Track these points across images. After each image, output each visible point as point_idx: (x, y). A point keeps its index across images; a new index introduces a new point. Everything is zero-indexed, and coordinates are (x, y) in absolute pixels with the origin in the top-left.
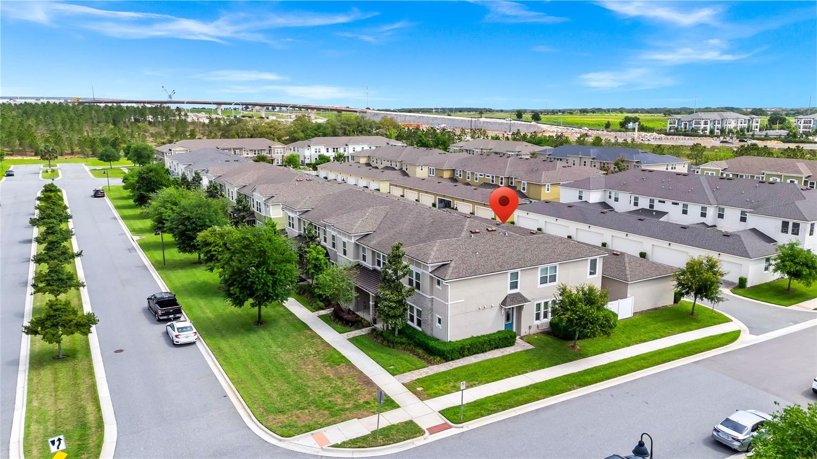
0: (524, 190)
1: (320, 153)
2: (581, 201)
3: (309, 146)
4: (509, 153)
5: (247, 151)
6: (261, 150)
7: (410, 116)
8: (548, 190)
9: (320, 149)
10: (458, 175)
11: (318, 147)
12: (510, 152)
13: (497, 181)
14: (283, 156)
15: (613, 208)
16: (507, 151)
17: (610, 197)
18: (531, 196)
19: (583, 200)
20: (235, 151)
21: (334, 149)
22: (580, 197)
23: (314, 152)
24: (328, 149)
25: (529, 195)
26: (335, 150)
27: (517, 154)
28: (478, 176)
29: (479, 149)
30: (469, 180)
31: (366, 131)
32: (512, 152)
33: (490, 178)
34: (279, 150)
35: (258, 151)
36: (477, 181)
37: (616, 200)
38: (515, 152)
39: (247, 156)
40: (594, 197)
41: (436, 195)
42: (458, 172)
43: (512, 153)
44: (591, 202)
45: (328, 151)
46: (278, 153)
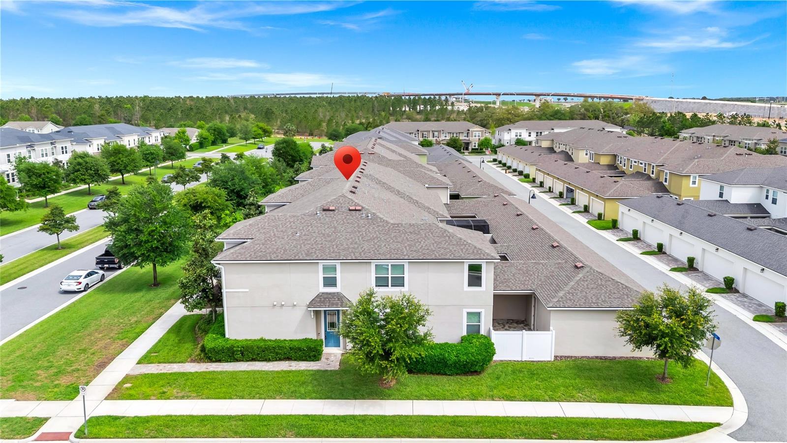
0: (666, 182)
1: (519, 137)
2: (721, 199)
3: (510, 130)
4: (746, 142)
5: (446, 134)
6: (459, 133)
7: (695, 103)
8: (694, 183)
9: (521, 133)
10: (619, 162)
11: (519, 131)
12: (746, 139)
13: (649, 169)
14: (479, 139)
15: (769, 213)
16: (744, 139)
17: (767, 197)
18: (672, 190)
19: (724, 198)
20: (434, 134)
21: (537, 133)
22: (721, 195)
23: (514, 137)
24: (530, 133)
25: (670, 188)
26: (539, 134)
27: (756, 143)
28: (633, 163)
29: (711, 136)
30: (625, 168)
31: (609, 117)
32: (750, 140)
33: (643, 165)
34: (477, 133)
35: (457, 134)
36: (632, 170)
37: (774, 201)
38: (753, 140)
39: (444, 138)
40: (740, 195)
41: (564, 182)
42: (620, 158)
43: (750, 142)
44: (732, 202)
45: (530, 136)
46: (475, 136)
